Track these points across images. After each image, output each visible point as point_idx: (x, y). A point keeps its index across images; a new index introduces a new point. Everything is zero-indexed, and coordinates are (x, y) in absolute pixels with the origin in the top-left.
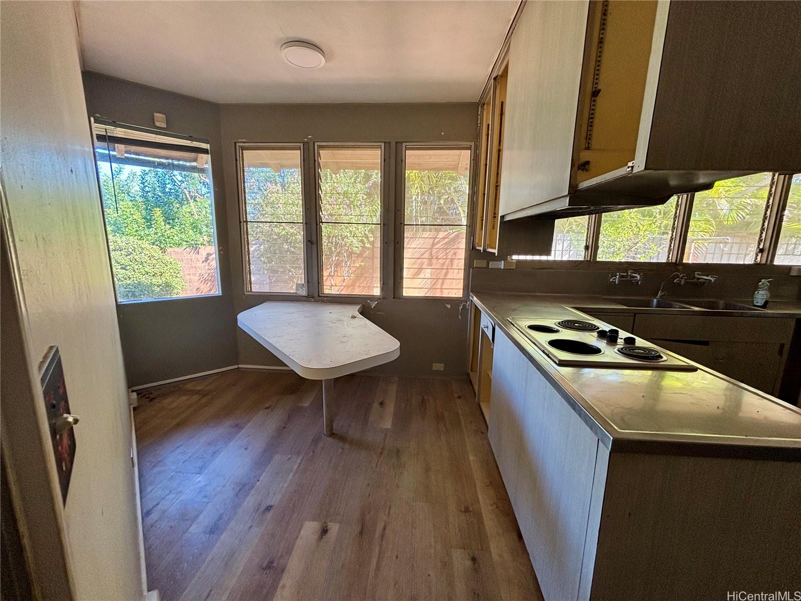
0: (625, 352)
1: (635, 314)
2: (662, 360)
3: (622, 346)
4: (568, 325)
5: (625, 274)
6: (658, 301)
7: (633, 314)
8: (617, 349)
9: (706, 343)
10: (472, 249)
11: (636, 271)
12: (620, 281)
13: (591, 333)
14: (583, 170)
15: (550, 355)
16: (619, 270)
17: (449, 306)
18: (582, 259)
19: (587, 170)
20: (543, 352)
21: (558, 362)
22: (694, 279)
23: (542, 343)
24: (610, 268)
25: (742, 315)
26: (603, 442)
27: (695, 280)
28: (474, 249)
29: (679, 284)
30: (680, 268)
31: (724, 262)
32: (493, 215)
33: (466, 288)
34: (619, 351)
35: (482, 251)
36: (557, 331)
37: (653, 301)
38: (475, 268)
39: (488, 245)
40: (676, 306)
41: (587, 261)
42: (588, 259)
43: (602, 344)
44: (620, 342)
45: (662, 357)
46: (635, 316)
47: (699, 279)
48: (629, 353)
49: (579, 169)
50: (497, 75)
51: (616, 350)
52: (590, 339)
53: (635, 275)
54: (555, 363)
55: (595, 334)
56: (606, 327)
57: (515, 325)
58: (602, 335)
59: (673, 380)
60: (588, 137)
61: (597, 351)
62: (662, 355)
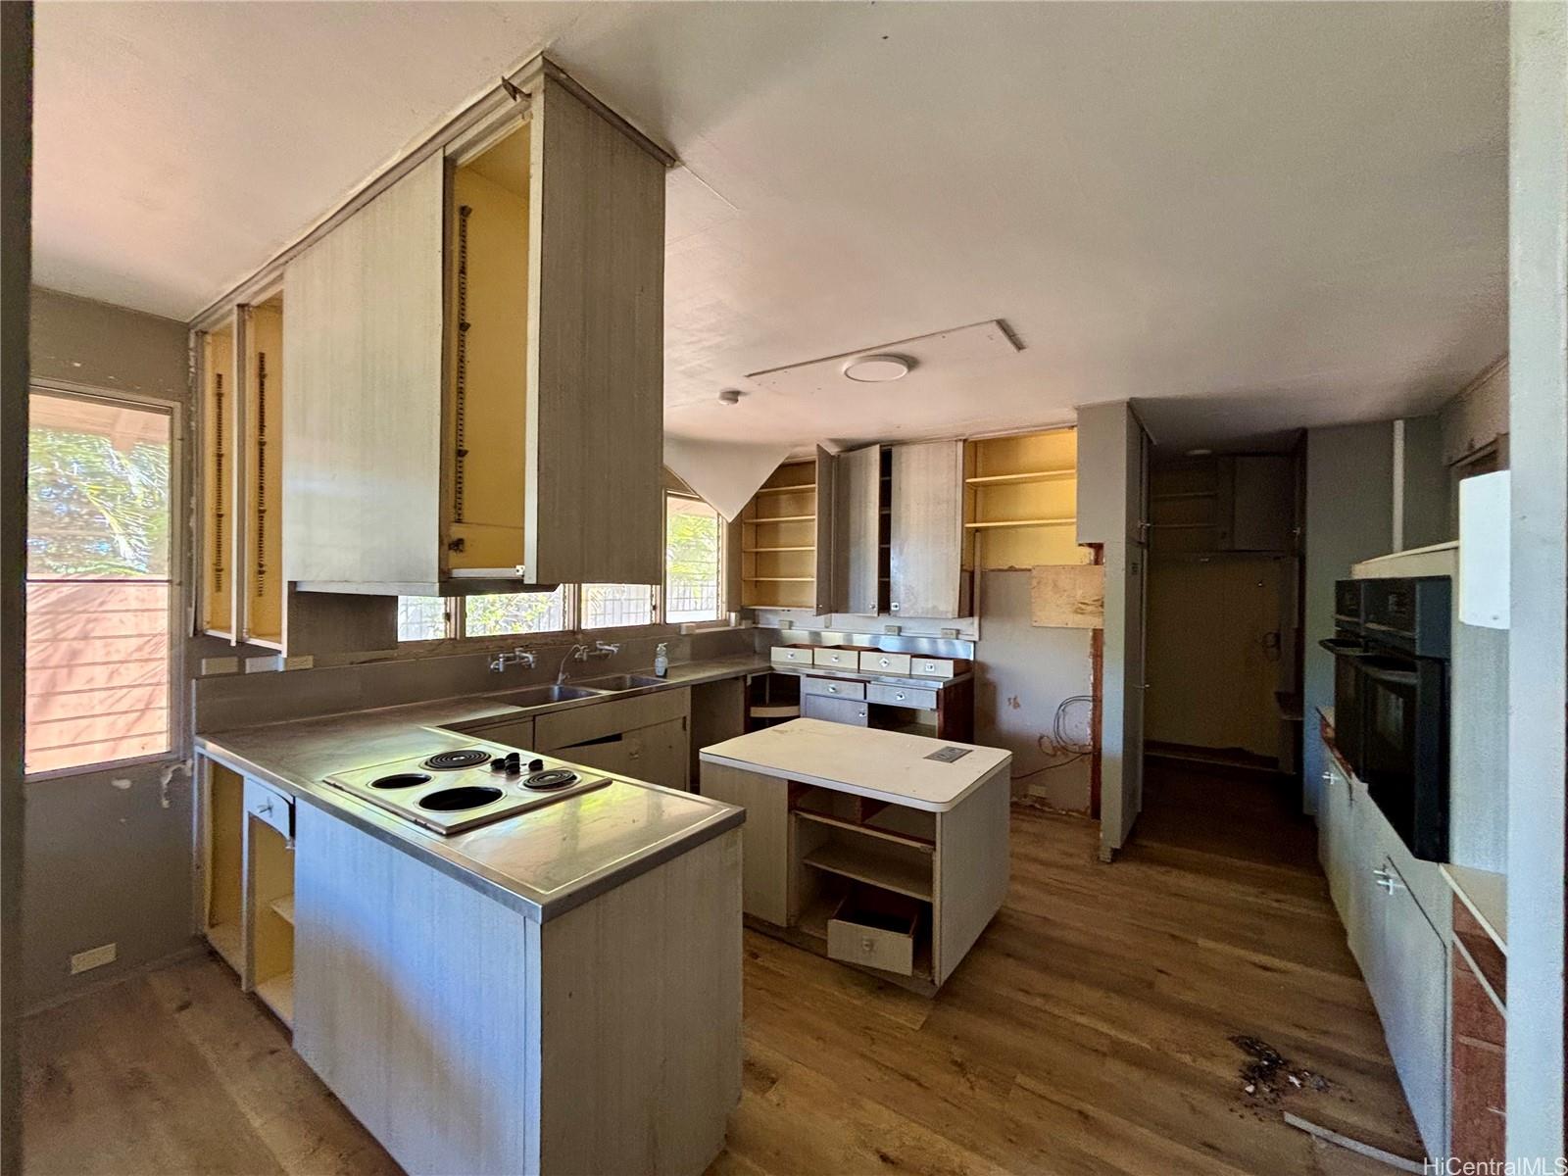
0: (534, 784)
1: (534, 716)
2: (576, 781)
3: (528, 777)
4: (444, 762)
5: (512, 655)
6: (560, 688)
7: (531, 718)
8: (521, 783)
9: (617, 737)
10: (195, 634)
11: (527, 648)
12: (506, 667)
13: (481, 768)
14: (456, 550)
15: (428, 825)
16: (502, 649)
17: (125, 784)
18: (441, 635)
19: (461, 551)
20: (416, 822)
21: (444, 832)
22: (595, 651)
23: (408, 808)
24: (487, 648)
25: (650, 692)
26: (531, 917)
27: (598, 652)
28: (200, 635)
29: (581, 660)
30: (580, 637)
31: (625, 624)
32: (256, 568)
33: (181, 728)
34: (525, 785)
35: (233, 644)
36: (426, 780)
37: (552, 689)
38: (206, 677)
39: (249, 630)
40: (583, 693)
41: (450, 639)
42: (453, 636)
43: (498, 782)
44: (524, 770)
45: (575, 778)
46: (534, 720)
47: (601, 650)
48: (539, 784)
49: (450, 549)
50: (246, 302)
51: (521, 785)
52: (479, 777)
53: (524, 655)
54: (441, 834)
55: (488, 767)
56: (501, 751)
57: (344, 787)
58: (498, 765)
59: (591, 803)
60: (458, 506)
61: (493, 795)
62: (576, 774)
